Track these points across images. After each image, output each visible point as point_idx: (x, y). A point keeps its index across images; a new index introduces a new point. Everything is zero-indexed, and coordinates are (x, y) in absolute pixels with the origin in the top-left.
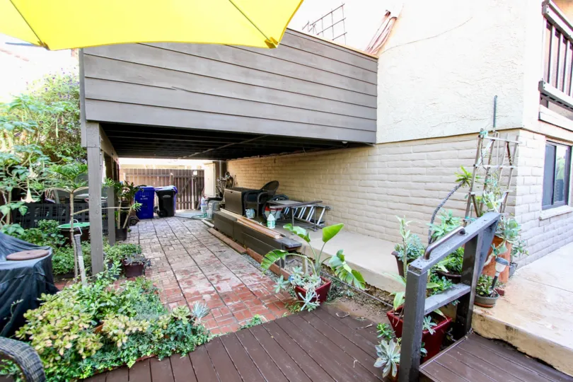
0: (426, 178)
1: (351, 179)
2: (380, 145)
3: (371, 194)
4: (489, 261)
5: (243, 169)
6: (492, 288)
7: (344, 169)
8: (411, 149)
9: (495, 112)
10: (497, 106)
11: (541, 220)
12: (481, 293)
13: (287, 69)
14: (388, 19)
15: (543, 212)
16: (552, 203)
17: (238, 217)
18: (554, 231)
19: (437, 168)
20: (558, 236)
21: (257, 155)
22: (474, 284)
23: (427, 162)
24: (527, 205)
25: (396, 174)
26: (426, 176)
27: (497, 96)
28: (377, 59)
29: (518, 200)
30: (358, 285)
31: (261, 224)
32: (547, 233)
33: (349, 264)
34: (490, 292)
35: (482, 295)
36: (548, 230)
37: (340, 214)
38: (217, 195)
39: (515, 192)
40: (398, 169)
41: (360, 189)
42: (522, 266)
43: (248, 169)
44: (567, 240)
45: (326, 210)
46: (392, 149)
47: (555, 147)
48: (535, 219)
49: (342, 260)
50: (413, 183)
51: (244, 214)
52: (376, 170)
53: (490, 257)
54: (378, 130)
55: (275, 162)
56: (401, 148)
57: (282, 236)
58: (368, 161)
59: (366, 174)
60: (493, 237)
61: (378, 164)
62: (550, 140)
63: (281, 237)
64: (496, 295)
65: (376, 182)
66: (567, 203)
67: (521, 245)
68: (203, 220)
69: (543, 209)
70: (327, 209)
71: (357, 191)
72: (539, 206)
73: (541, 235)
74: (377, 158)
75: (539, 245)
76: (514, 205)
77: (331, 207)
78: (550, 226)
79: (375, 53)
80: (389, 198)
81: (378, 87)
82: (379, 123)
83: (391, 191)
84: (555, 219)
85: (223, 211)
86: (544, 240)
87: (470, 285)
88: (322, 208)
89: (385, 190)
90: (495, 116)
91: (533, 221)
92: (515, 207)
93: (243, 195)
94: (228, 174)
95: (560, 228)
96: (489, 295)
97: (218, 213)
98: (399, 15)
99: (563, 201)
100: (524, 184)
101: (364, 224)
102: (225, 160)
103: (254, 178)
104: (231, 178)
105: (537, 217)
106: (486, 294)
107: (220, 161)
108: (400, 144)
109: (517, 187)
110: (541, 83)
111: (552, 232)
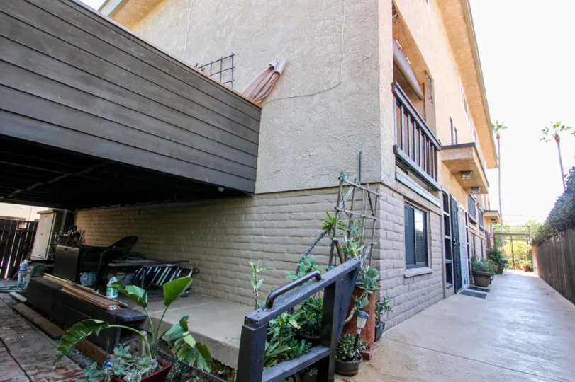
0: (302, 231)
1: (226, 234)
2: (259, 196)
3: (246, 252)
4: (351, 316)
5: (96, 222)
6: (354, 350)
7: (219, 222)
8: (288, 200)
9: (360, 166)
10: (361, 160)
11: (405, 278)
12: (344, 358)
13: (150, 89)
14: (271, 73)
15: (407, 270)
16: (415, 263)
17: (66, 284)
18: (418, 291)
19: (313, 221)
20: (422, 297)
21: (117, 204)
22: (333, 345)
23: (303, 215)
24: (392, 260)
25: (273, 228)
26: (302, 230)
27: (361, 153)
28: (261, 109)
29: (383, 253)
30: (203, 366)
31: (97, 292)
32: (412, 293)
33: (195, 335)
34: (352, 354)
35: (344, 360)
36: (413, 290)
37: (210, 278)
38: (49, 257)
39: (379, 245)
40: (275, 222)
41: (235, 245)
42: (391, 327)
43: (103, 222)
44: (430, 301)
45: (193, 273)
46: (272, 200)
47: (413, 210)
48: (399, 277)
49: (185, 329)
50: (289, 238)
51: (77, 280)
52: (253, 223)
53: (352, 312)
54: (258, 178)
55: (139, 214)
56: (280, 200)
57: (122, 306)
58: (247, 214)
59: (242, 228)
60: (353, 287)
61: (256, 216)
62: (407, 201)
63: (119, 308)
64: (359, 359)
65: (252, 237)
66: (427, 265)
67: (386, 301)
68: (13, 293)
69: (407, 268)
70: (195, 272)
71: (232, 248)
72: (403, 262)
73: (407, 294)
74: (255, 209)
75: (406, 305)
76: (379, 259)
77: (201, 270)
78: (414, 285)
79: (259, 102)
80: (265, 255)
81: (260, 135)
82: (259, 172)
83: (267, 247)
84: (418, 278)
85: (47, 276)
86: (410, 300)
87: (329, 346)
88: (190, 270)
89: (261, 246)
90: (360, 170)
91: (398, 278)
92: (380, 261)
93: (81, 252)
94: (74, 228)
95: (423, 289)
96: (352, 359)
97: (39, 280)
98: (283, 72)
99: (424, 263)
100: (387, 238)
101: (236, 288)
102: (74, 210)
103: (109, 234)
104: (78, 235)
105: (402, 274)
106: (349, 358)
107: (66, 211)
108: (277, 195)
109: (380, 240)
110: (395, 147)
111: (416, 292)
